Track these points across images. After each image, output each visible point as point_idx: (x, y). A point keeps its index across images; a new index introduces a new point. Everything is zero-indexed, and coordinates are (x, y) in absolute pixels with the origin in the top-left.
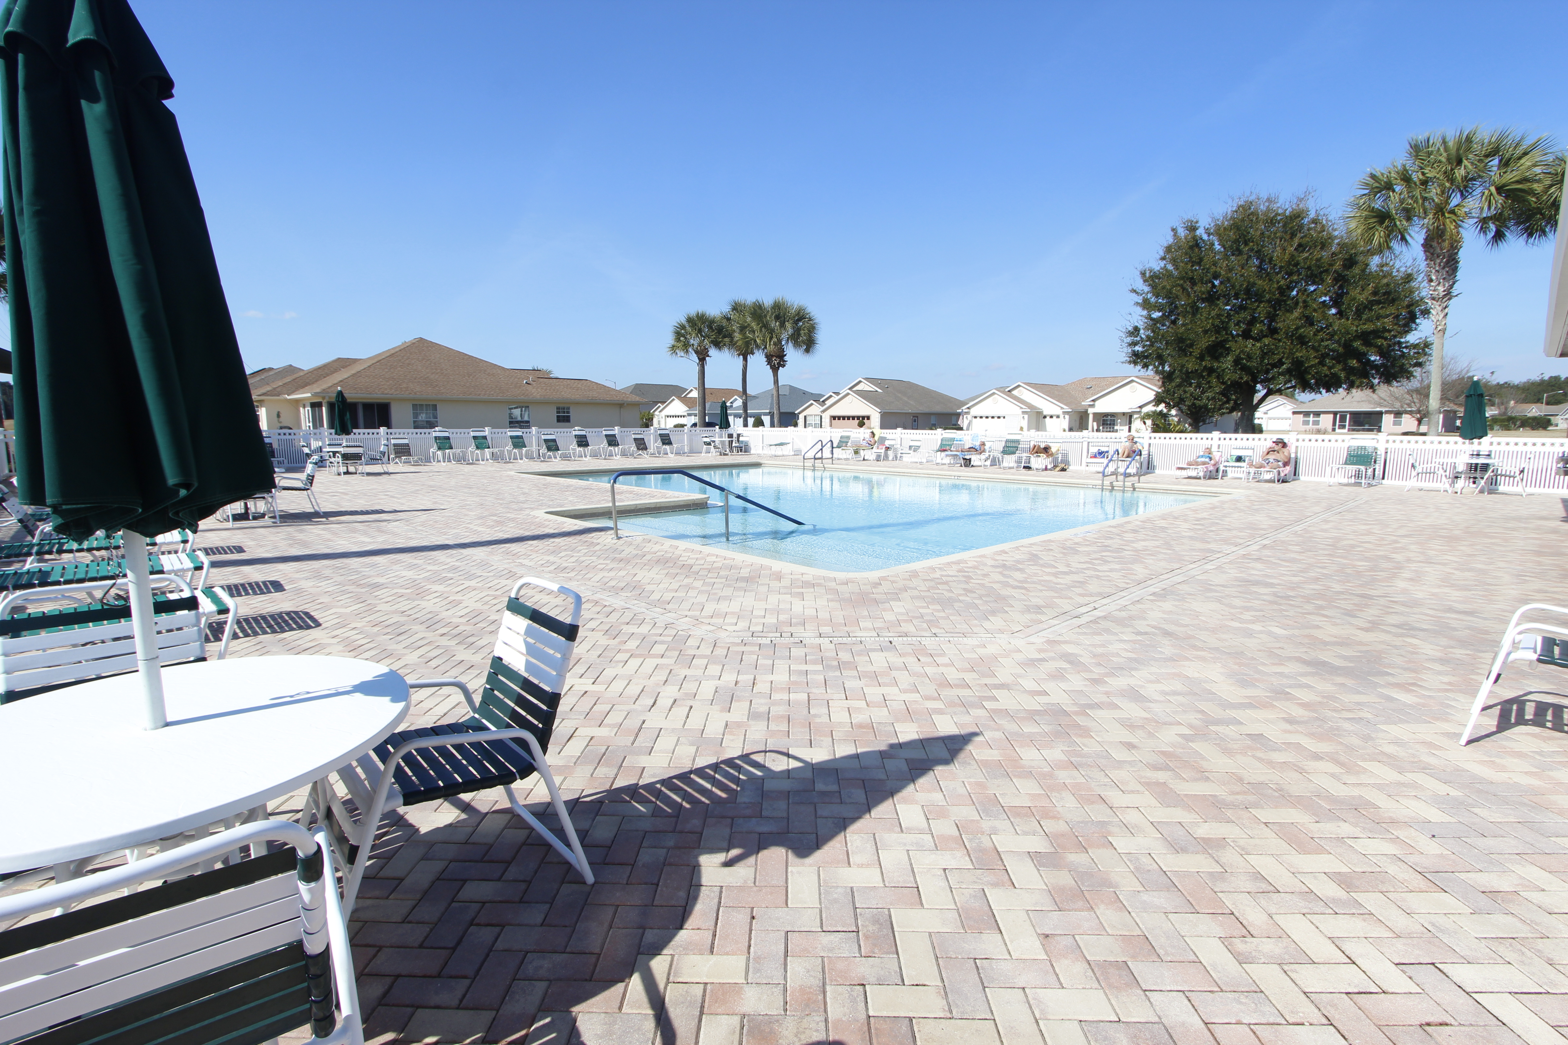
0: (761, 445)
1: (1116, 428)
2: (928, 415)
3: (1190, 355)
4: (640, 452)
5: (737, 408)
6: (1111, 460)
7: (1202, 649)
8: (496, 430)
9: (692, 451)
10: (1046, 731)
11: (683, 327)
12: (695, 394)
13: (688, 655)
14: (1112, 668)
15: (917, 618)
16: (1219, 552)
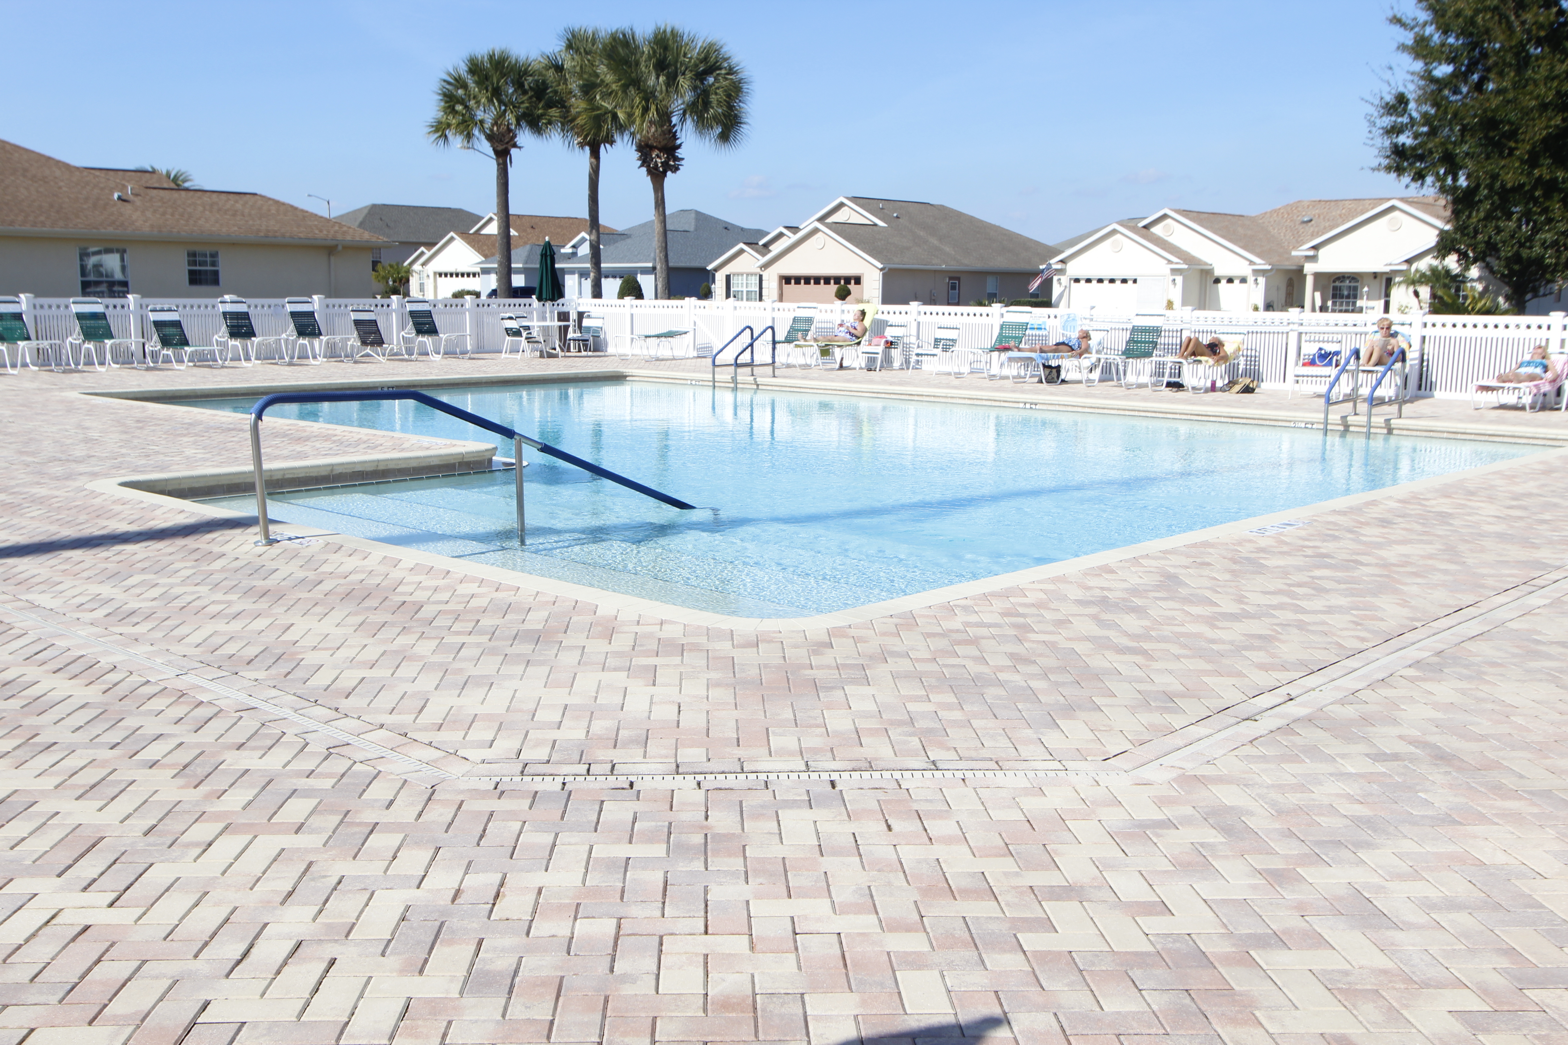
0: (628, 336)
1: (1359, 303)
2: (981, 275)
3: (1511, 154)
4: (368, 350)
5: (582, 260)
6: (1344, 370)
7: (1514, 794)
8: (45, 301)
9: (481, 349)
10: (1155, 1007)
11: (459, 82)
12: (493, 229)
13: (360, 824)
14: (1319, 843)
15: (900, 723)
16: (1558, 568)
